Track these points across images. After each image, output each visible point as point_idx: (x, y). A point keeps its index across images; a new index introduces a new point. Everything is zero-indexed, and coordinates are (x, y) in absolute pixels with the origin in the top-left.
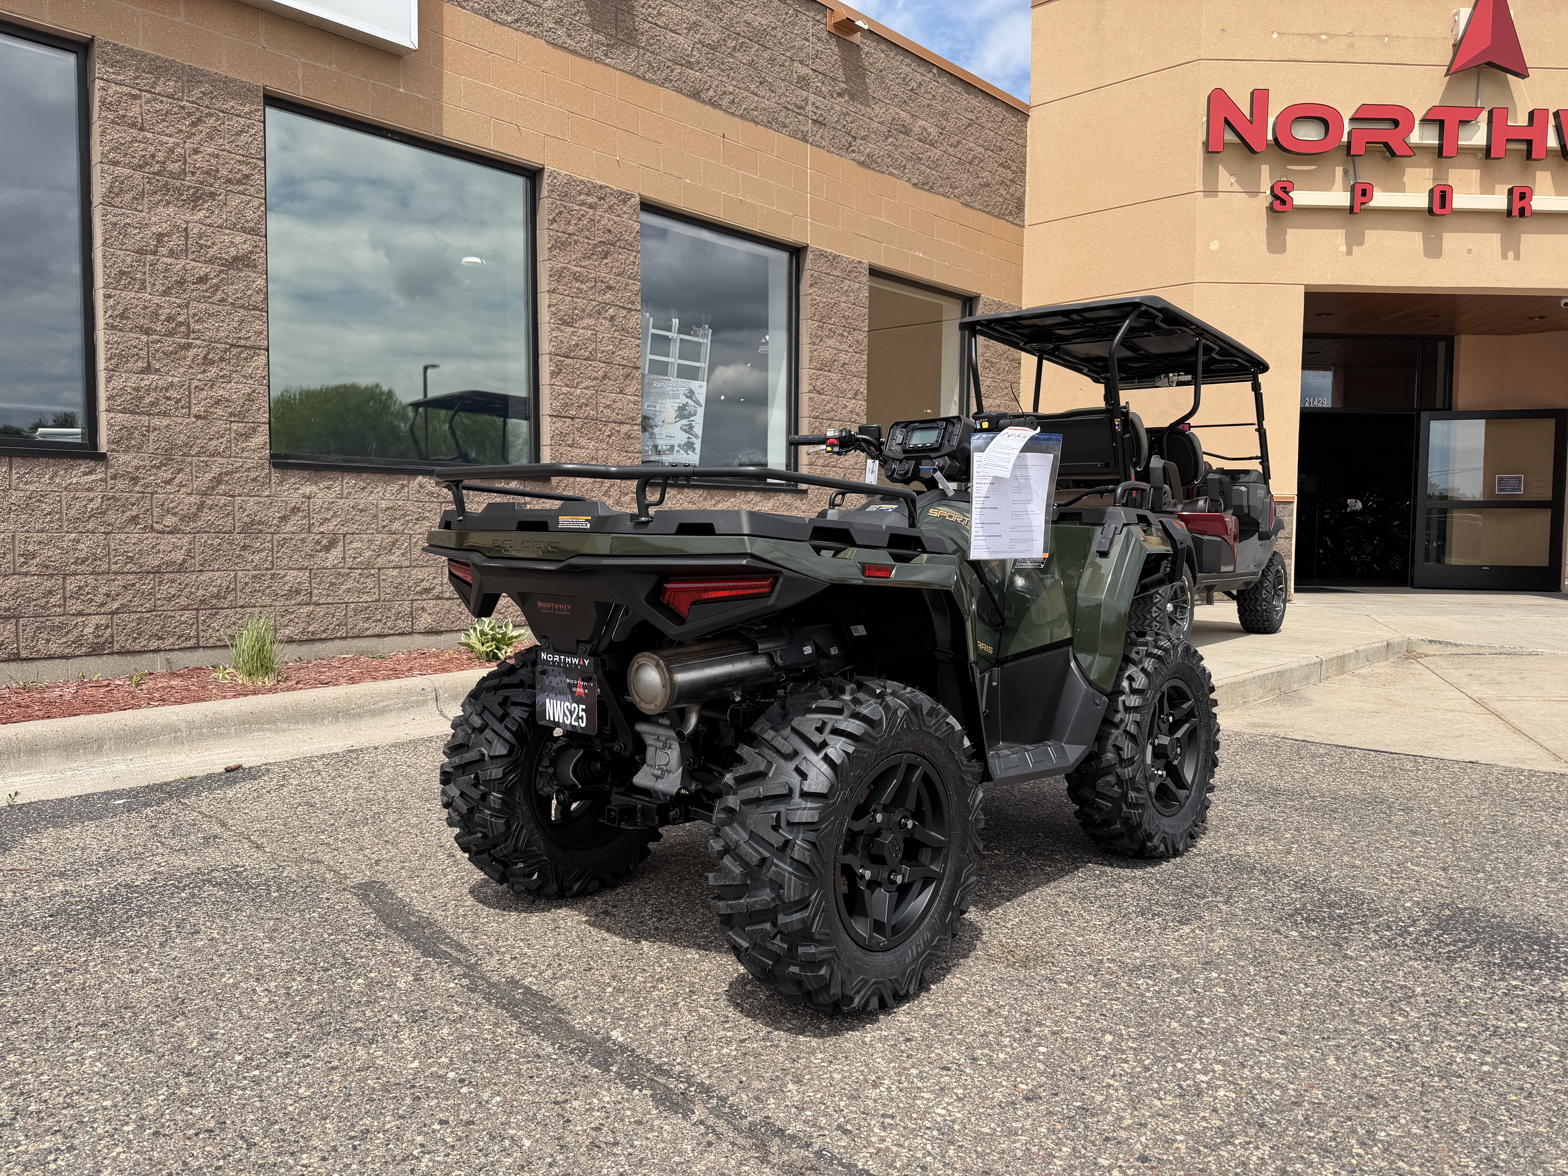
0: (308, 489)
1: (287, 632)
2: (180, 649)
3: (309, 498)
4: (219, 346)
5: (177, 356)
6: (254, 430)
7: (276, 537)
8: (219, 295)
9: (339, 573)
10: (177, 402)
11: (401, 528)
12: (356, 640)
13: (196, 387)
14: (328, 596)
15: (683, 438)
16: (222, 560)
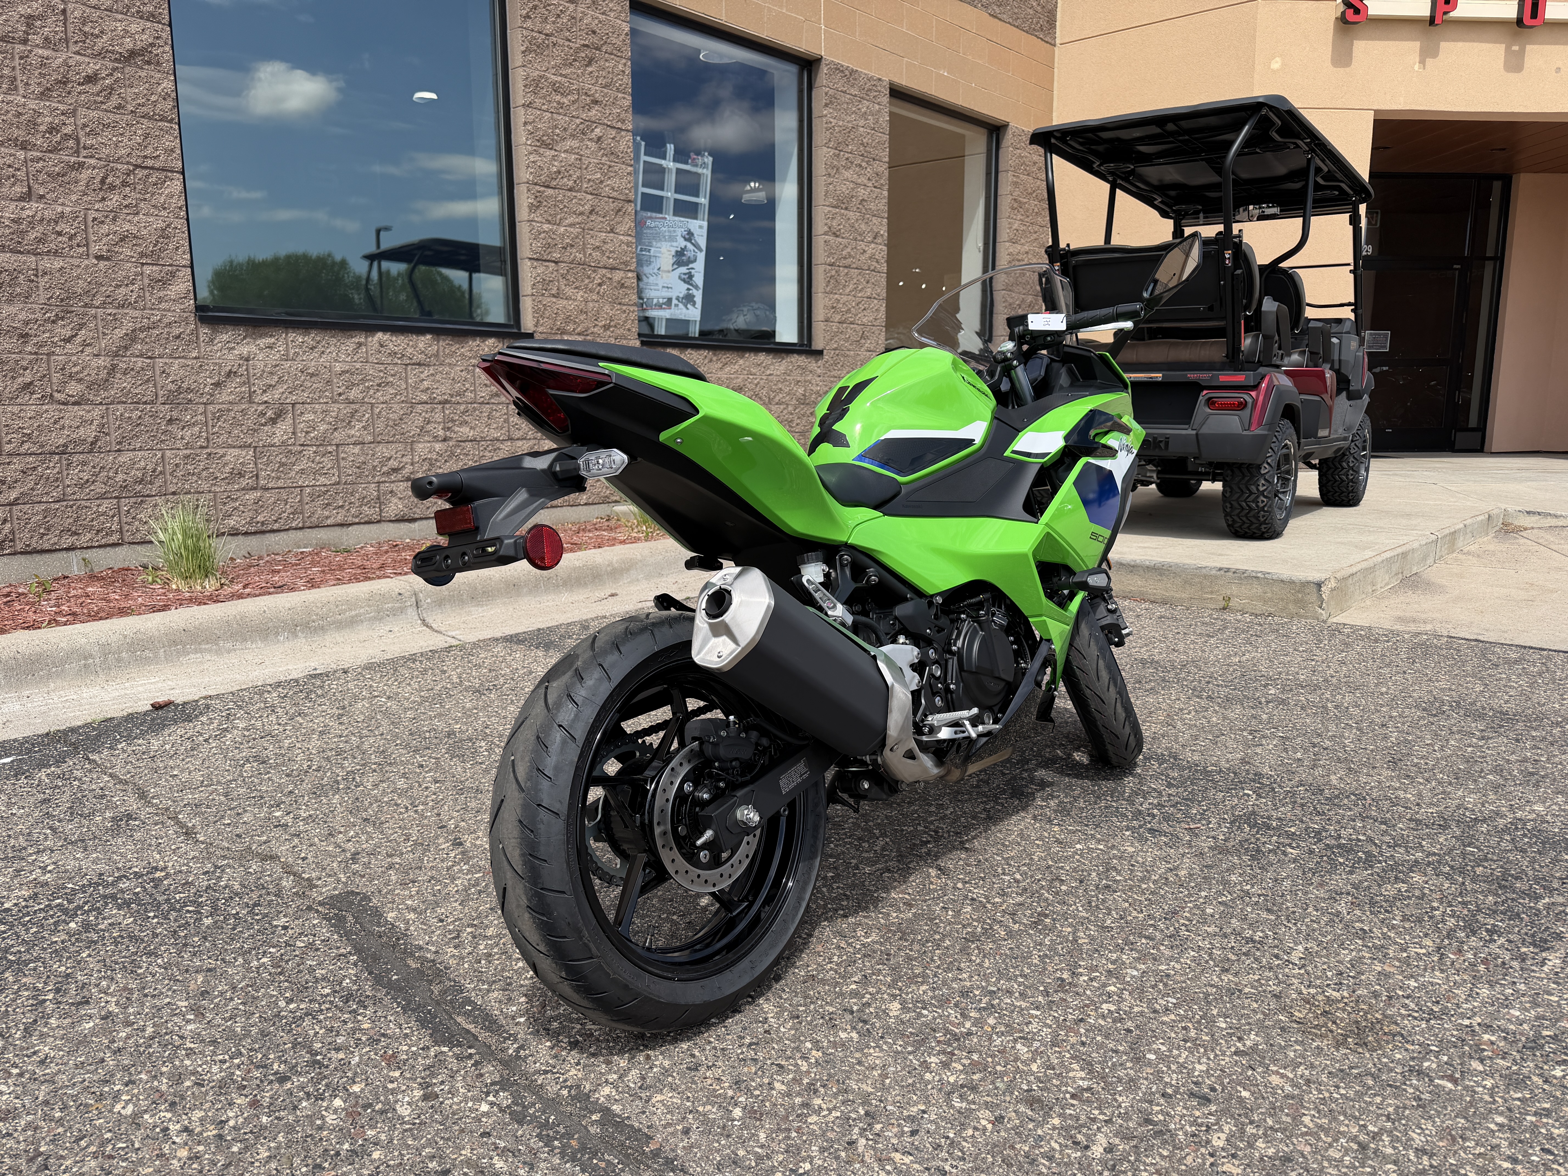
0: (244, 350)
1: (232, 523)
2: (100, 546)
3: (247, 360)
4: (119, 166)
5: (66, 179)
6: (173, 275)
7: (210, 408)
8: (114, 101)
9: (290, 451)
10: (70, 239)
11: (360, 396)
12: (315, 531)
13: (94, 219)
14: (279, 478)
15: (681, 289)
16: (145, 437)
